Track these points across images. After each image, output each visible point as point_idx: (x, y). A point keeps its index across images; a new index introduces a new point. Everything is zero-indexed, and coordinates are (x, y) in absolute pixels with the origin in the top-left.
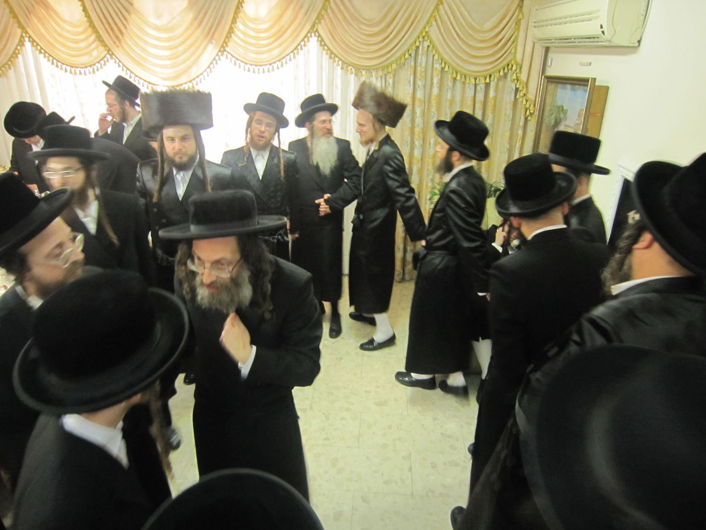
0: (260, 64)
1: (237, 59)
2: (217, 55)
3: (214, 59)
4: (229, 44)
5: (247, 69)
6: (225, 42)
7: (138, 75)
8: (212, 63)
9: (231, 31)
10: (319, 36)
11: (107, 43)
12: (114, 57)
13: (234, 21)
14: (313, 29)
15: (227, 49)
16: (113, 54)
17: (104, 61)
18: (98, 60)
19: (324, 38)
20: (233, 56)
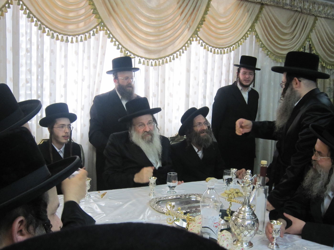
0: (219, 47)
1: (204, 42)
2: (192, 37)
3: (189, 40)
4: (201, 29)
5: (210, 50)
6: (198, 28)
7: (125, 46)
8: (187, 43)
9: (203, 20)
10: (256, 31)
11: (101, 16)
12: (105, 28)
13: (206, 13)
14: (252, 27)
15: (198, 33)
16: (105, 26)
17: (94, 31)
18: (88, 30)
19: (258, 33)
20: (201, 39)
